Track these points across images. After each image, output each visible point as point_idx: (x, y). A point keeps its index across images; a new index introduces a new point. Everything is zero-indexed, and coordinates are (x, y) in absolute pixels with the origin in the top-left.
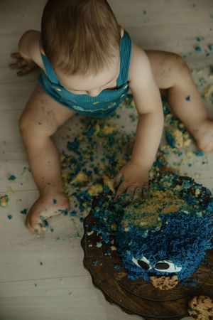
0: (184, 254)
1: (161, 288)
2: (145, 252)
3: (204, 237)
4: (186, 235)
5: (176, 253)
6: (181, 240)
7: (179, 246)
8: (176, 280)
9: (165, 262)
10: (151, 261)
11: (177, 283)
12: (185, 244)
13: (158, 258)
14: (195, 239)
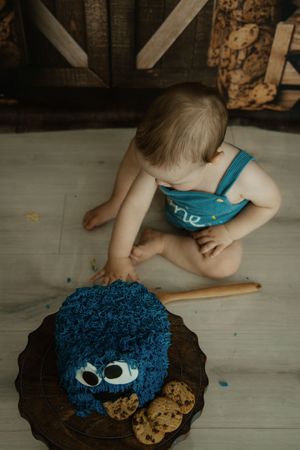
0: (137, 352)
1: (118, 416)
2: (88, 356)
3: (161, 331)
4: (139, 331)
5: (128, 351)
6: (132, 336)
7: (131, 343)
8: (136, 401)
9: (116, 363)
10: (98, 368)
11: (137, 404)
12: (138, 340)
13: (106, 362)
14: (149, 333)
